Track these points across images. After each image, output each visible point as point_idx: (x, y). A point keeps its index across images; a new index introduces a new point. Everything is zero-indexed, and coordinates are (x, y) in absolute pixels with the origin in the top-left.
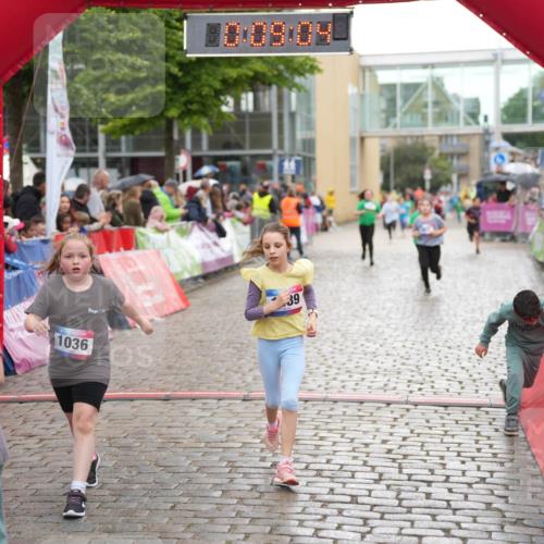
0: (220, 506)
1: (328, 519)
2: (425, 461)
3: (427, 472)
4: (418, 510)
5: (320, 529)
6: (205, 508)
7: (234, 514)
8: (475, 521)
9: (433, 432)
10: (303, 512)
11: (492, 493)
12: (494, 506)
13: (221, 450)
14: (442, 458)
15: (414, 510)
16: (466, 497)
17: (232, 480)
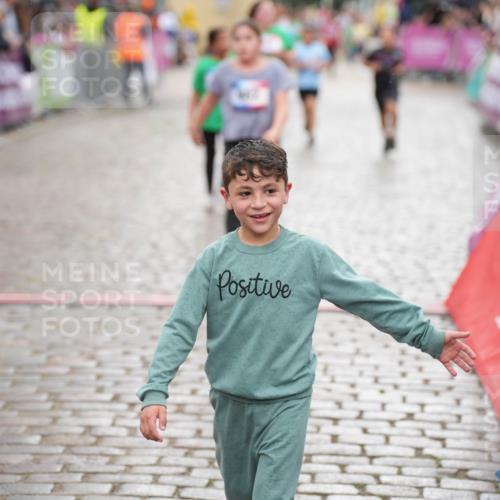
0: (38, 458)
1: (195, 473)
2: (329, 390)
3: (331, 405)
4: (320, 458)
5: (183, 487)
6: (15, 460)
7: (59, 469)
8: (400, 473)
9: (340, 349)
10: (159, 463)
11: (423, 434)
12: (427, 451)
13: (37, 378)
14: (353, 386)
15: (314, 459)
16: (387, 438)
17: (55, 420)
